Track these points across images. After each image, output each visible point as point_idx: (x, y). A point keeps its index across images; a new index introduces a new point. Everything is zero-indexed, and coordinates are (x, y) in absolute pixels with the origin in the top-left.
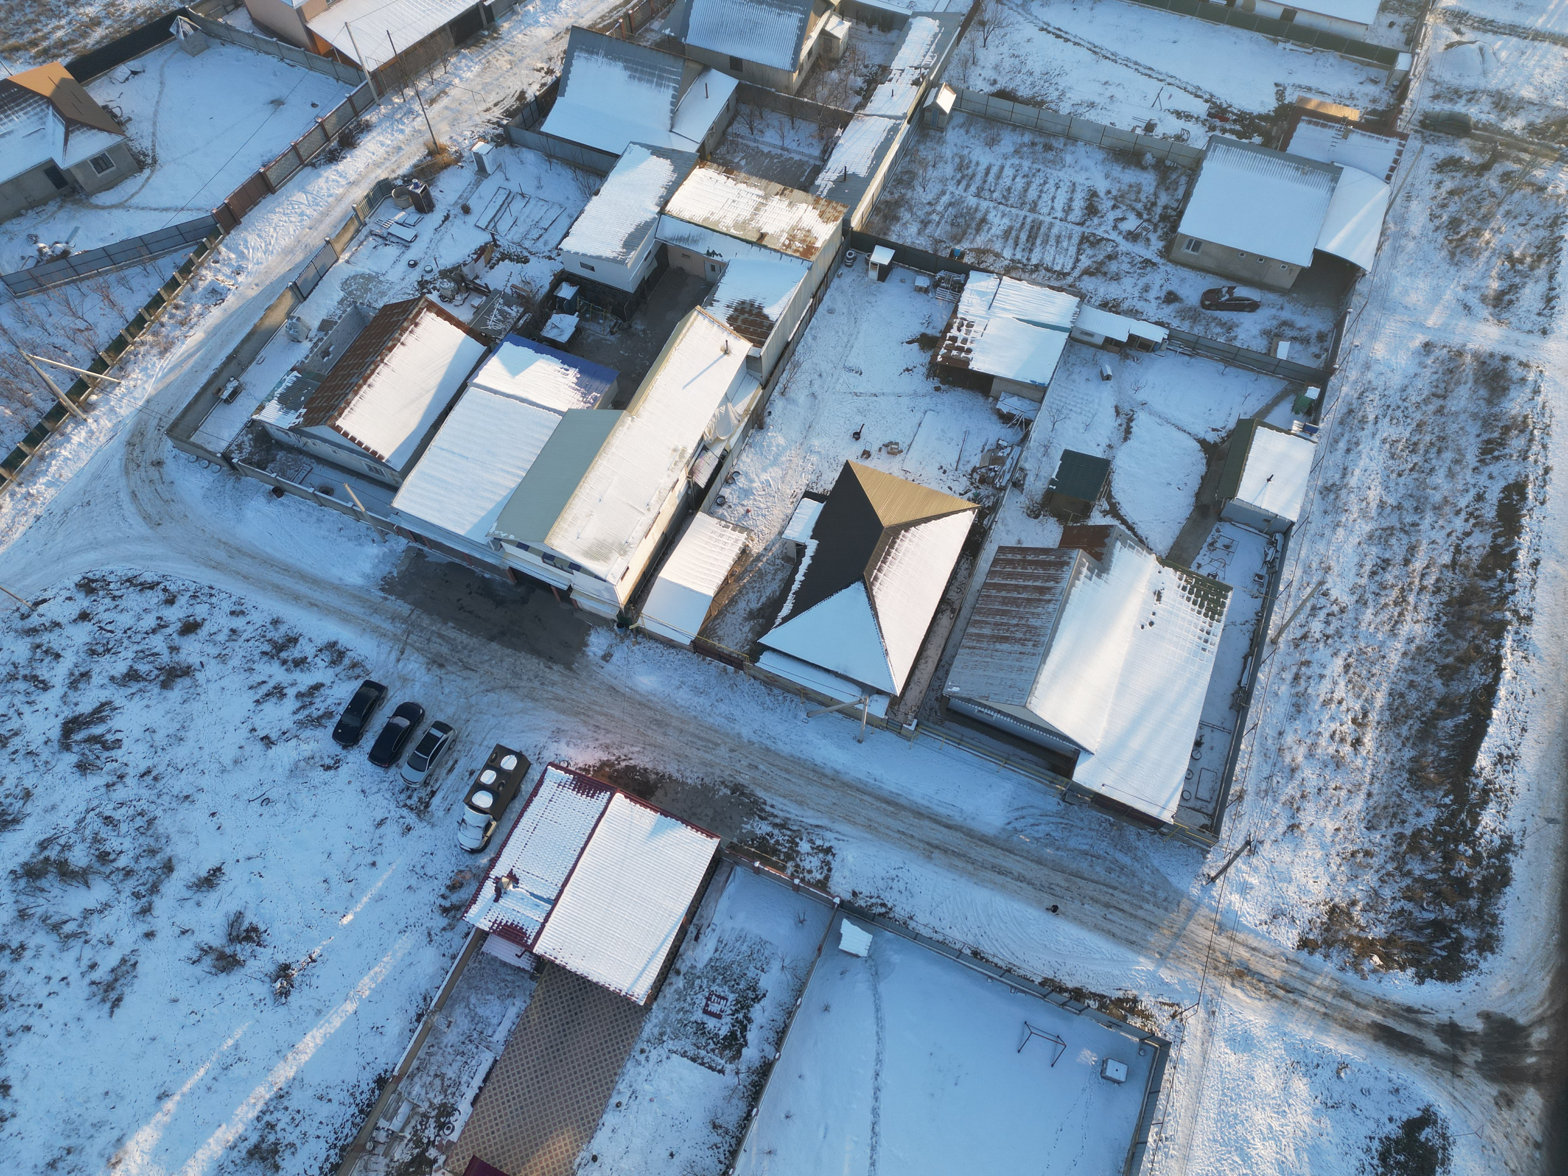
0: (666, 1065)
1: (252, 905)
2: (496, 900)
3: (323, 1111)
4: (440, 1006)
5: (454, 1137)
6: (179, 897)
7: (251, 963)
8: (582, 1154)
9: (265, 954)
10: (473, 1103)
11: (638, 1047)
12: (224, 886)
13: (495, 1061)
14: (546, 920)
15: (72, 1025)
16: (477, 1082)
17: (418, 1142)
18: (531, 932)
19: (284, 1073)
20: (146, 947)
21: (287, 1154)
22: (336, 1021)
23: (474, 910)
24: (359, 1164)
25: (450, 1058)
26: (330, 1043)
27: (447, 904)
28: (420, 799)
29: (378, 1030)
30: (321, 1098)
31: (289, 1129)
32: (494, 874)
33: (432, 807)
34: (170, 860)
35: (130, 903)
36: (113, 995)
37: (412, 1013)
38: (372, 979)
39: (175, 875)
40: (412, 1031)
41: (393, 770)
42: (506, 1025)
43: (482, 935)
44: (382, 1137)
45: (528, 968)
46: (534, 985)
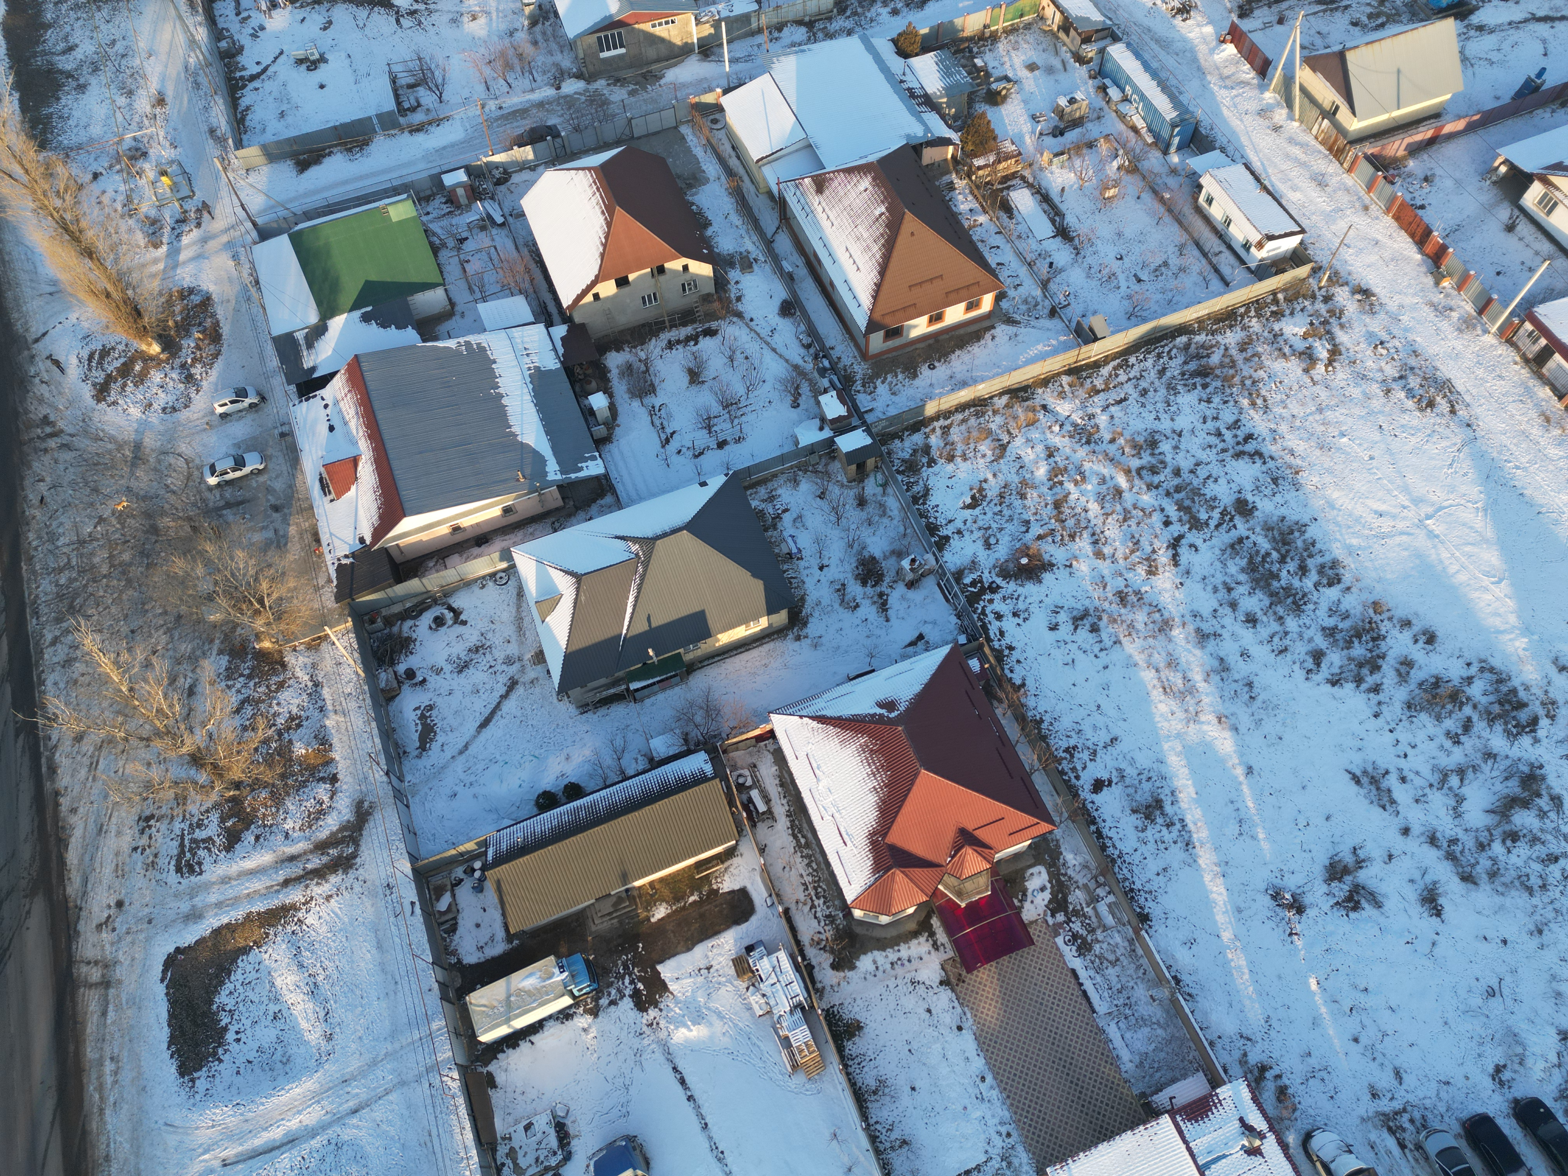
0: (982, 1145)
1: (1382, 920)
2: (1241, 1120)
3: (1153, 866)
4: (1174, 1002)
5: (1059, 941)
6: (1430, 871)
7: (1324, 888)
8: (971, 1021)
9: (1326, 904)
10: (1074, 972)
11: (1015, 1134)
12: (1417, 910)
13: (1094, 1011)
14: (1189, 1149)
15: (1359, 743)
16: (1088, 986)
17: (1076, 913)
18: (1188, 1128)
19: (1206, 858)
20: (1397, 823)
21: (1139, 823)
22: (1222, 917)
23: (1245, 1094)
24: (1093, 865)
25: (1124, 980)
26: (1207, 903)
27: (1269, 1075)
28: (1404, 1130)
29: (1191, 943)
30: (1165, 870)
31: (1157, 836)
32: (1271, 1138)
33: (1385, 1134)
34: (1475, 883)
35: (1449, 833)
36: (1365, 780)
37: (1185, 977)
38: (1240, 967)
39: (1456, 879)
40: (1169, 968)
41: (1457, 1128)
42: (1118, 1042)
43: (1215, 1082)
44: (1101, 892)
45: (1155, 1098)
46: (1136, 1092)
